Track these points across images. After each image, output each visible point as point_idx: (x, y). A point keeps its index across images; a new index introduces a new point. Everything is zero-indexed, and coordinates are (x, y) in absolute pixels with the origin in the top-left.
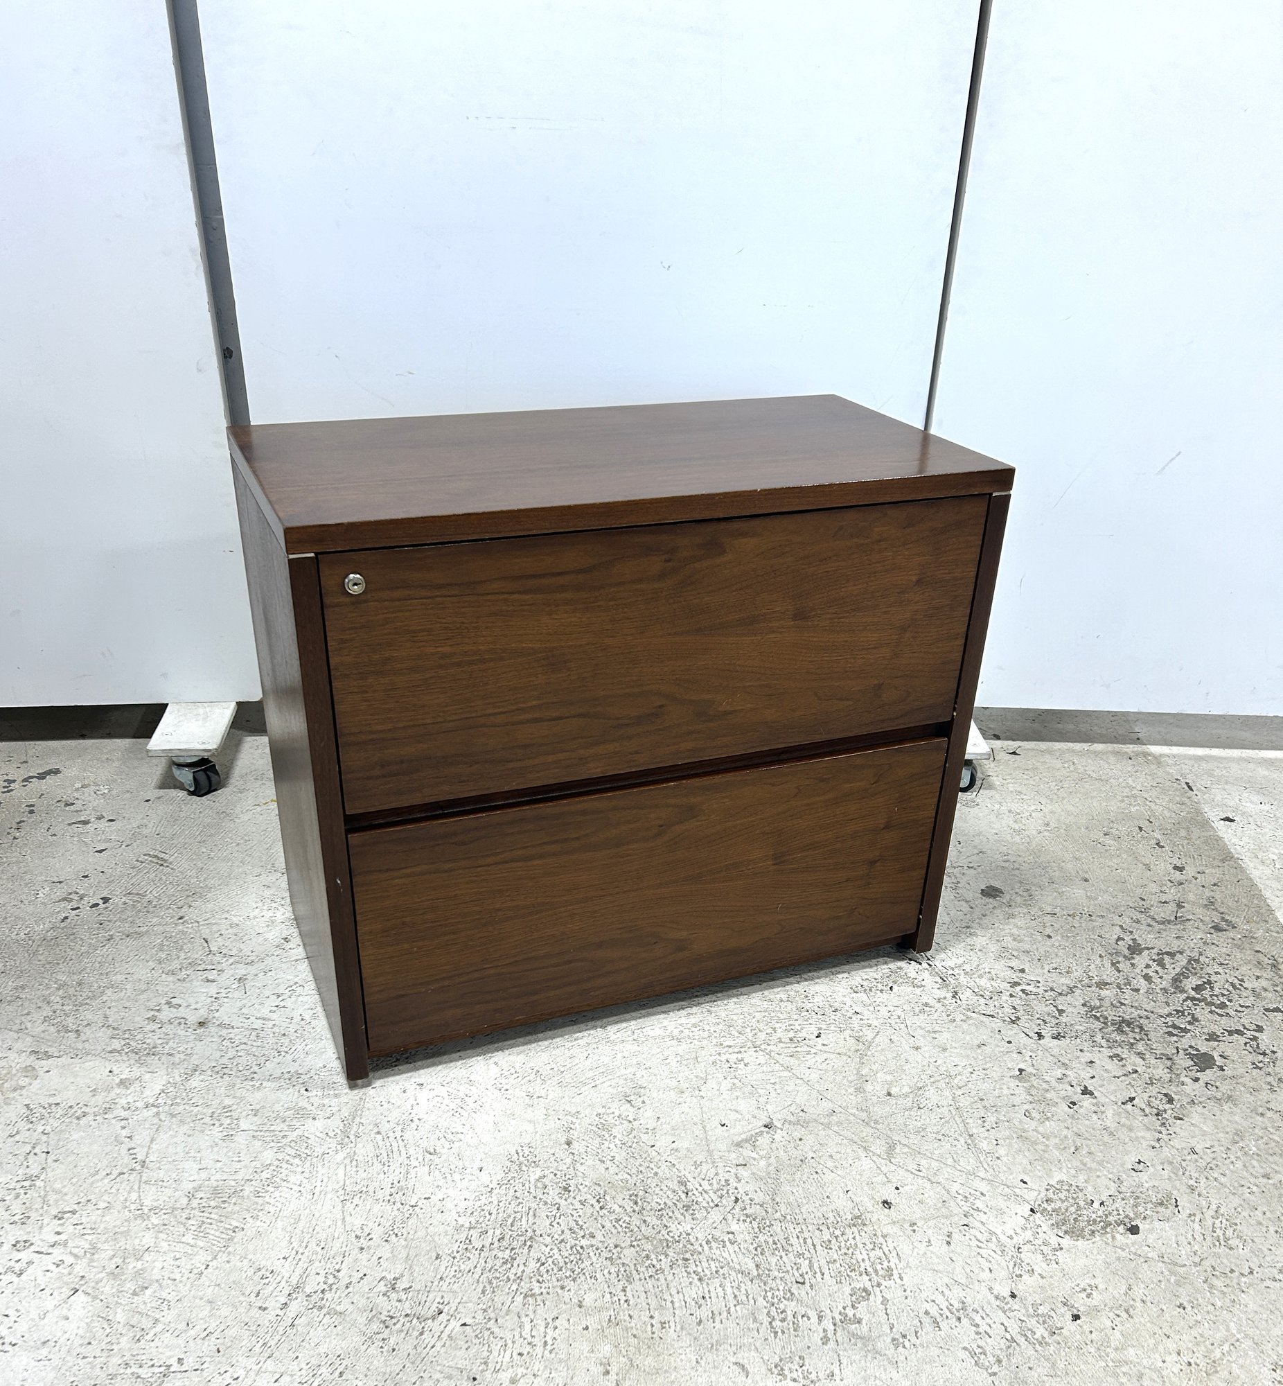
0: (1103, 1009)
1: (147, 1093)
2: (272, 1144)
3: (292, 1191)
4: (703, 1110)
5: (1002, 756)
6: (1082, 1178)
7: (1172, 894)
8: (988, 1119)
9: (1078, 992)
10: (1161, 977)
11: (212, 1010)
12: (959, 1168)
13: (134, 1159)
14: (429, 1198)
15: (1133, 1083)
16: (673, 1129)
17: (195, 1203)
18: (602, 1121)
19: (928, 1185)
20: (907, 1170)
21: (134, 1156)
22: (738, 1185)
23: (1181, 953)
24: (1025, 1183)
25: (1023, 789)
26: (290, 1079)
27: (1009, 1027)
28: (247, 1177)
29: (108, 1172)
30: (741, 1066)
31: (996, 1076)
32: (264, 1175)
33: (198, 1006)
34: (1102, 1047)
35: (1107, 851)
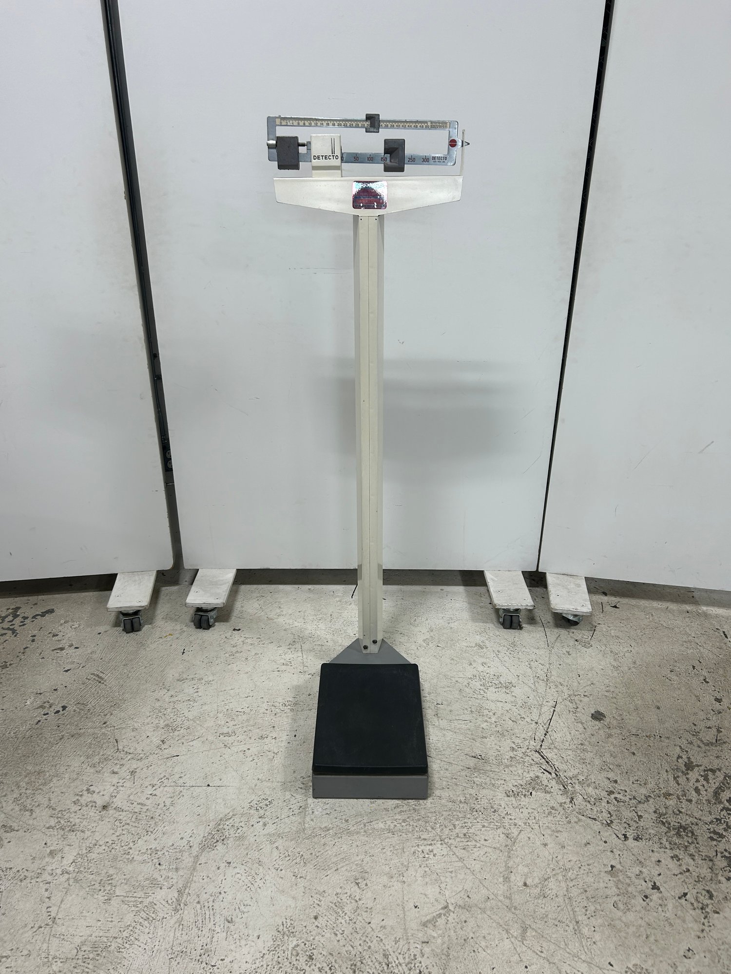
0: (668, 815)
1: (65, 862)
2: (133, 908)
3: (140, 949)
4: (404, 893)
5: (608, 608)
6: (650, 962)
7: (714, 721)
8: (589, 908)
9: (651, 800)
10: (706, 790)
11: (112, 796)
12: (568, 950)
13: (49, 915)
14: (224, 960)
15: (687, 880)
16: (384, 909)
17: (81, 953)
18: (339, 900)
19: (547, 965)
20: (534, 951)
21: (49, 914)
22: (422, 960)
23: (719, 770)
24: (611, 965)
25: (620, 634)
26: (150, 855)
27: (606, 829)
28: (114, 936)
29: (33, 926)
30: (431, 856)
31: (596, 871)
32: (125, 934)
33: (105, 793)
34: (666, 848)
35: (672, 684)
